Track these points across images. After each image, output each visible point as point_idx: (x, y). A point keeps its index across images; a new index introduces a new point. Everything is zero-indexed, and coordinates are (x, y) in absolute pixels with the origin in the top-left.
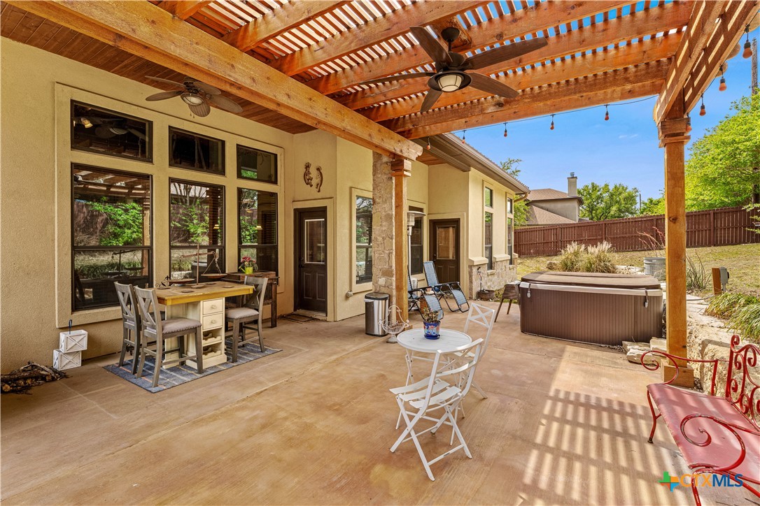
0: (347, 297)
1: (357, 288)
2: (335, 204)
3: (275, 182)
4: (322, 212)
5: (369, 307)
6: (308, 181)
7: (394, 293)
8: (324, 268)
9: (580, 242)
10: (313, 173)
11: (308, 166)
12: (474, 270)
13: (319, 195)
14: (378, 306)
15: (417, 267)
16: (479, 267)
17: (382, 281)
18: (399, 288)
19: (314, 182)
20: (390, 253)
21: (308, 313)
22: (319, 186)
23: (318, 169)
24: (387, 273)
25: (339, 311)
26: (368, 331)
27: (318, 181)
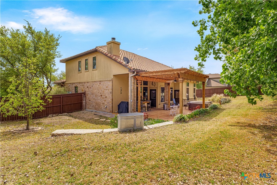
0: (159, 104)
1: (161, 103)
2: (158, 89)
3: (147, 85)
4: (155, 90)
5: (164, 106)
6: (153, 85)
7: (168, 103)
8: (156, 99)
9: (217, 93)
10: (154, 83)
11: (153, 82)
12: (184, 100)
13: (155, 87)
14: (166, 105)
15: (172, 100)
16: (185, 100)
17: (166, 102)
18: (169, 103)
19: (154, 85)
20: (167, 97)
21: (153, 107)
22: (155, 86)
23: (155, 83)
24: (167, 100)
25: (158, 107)
26: (164, 109)
27: (155, 85)
